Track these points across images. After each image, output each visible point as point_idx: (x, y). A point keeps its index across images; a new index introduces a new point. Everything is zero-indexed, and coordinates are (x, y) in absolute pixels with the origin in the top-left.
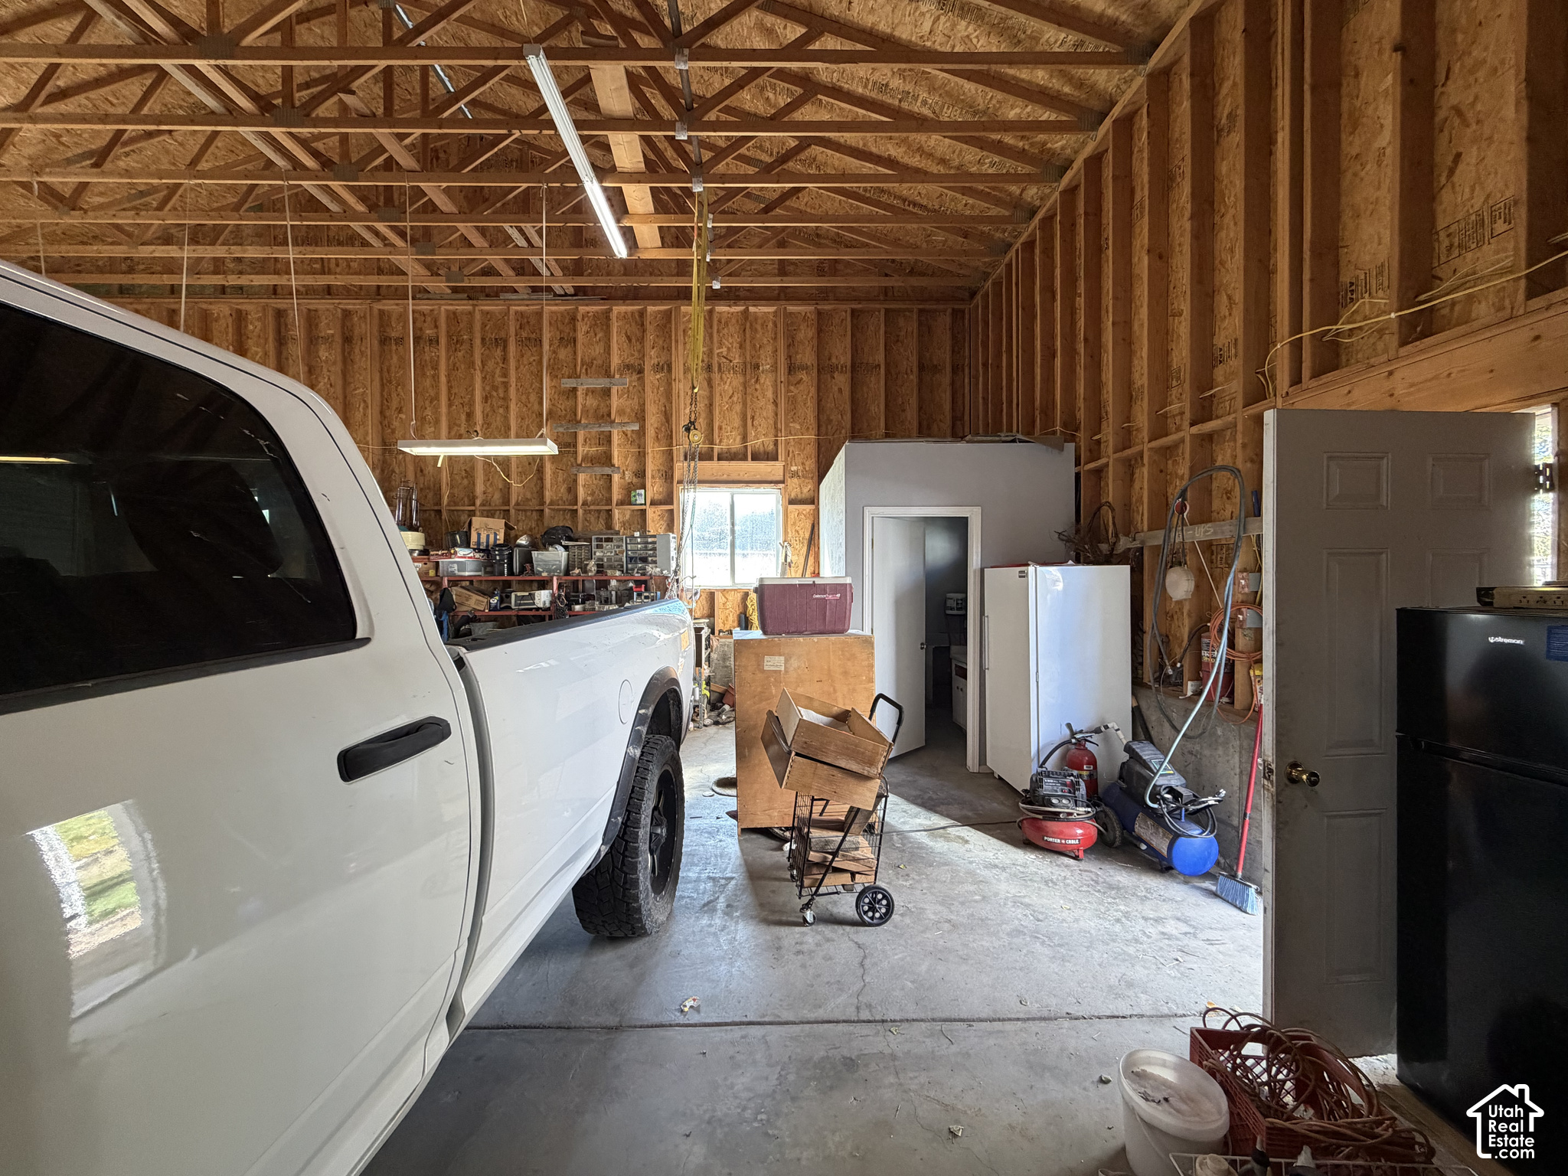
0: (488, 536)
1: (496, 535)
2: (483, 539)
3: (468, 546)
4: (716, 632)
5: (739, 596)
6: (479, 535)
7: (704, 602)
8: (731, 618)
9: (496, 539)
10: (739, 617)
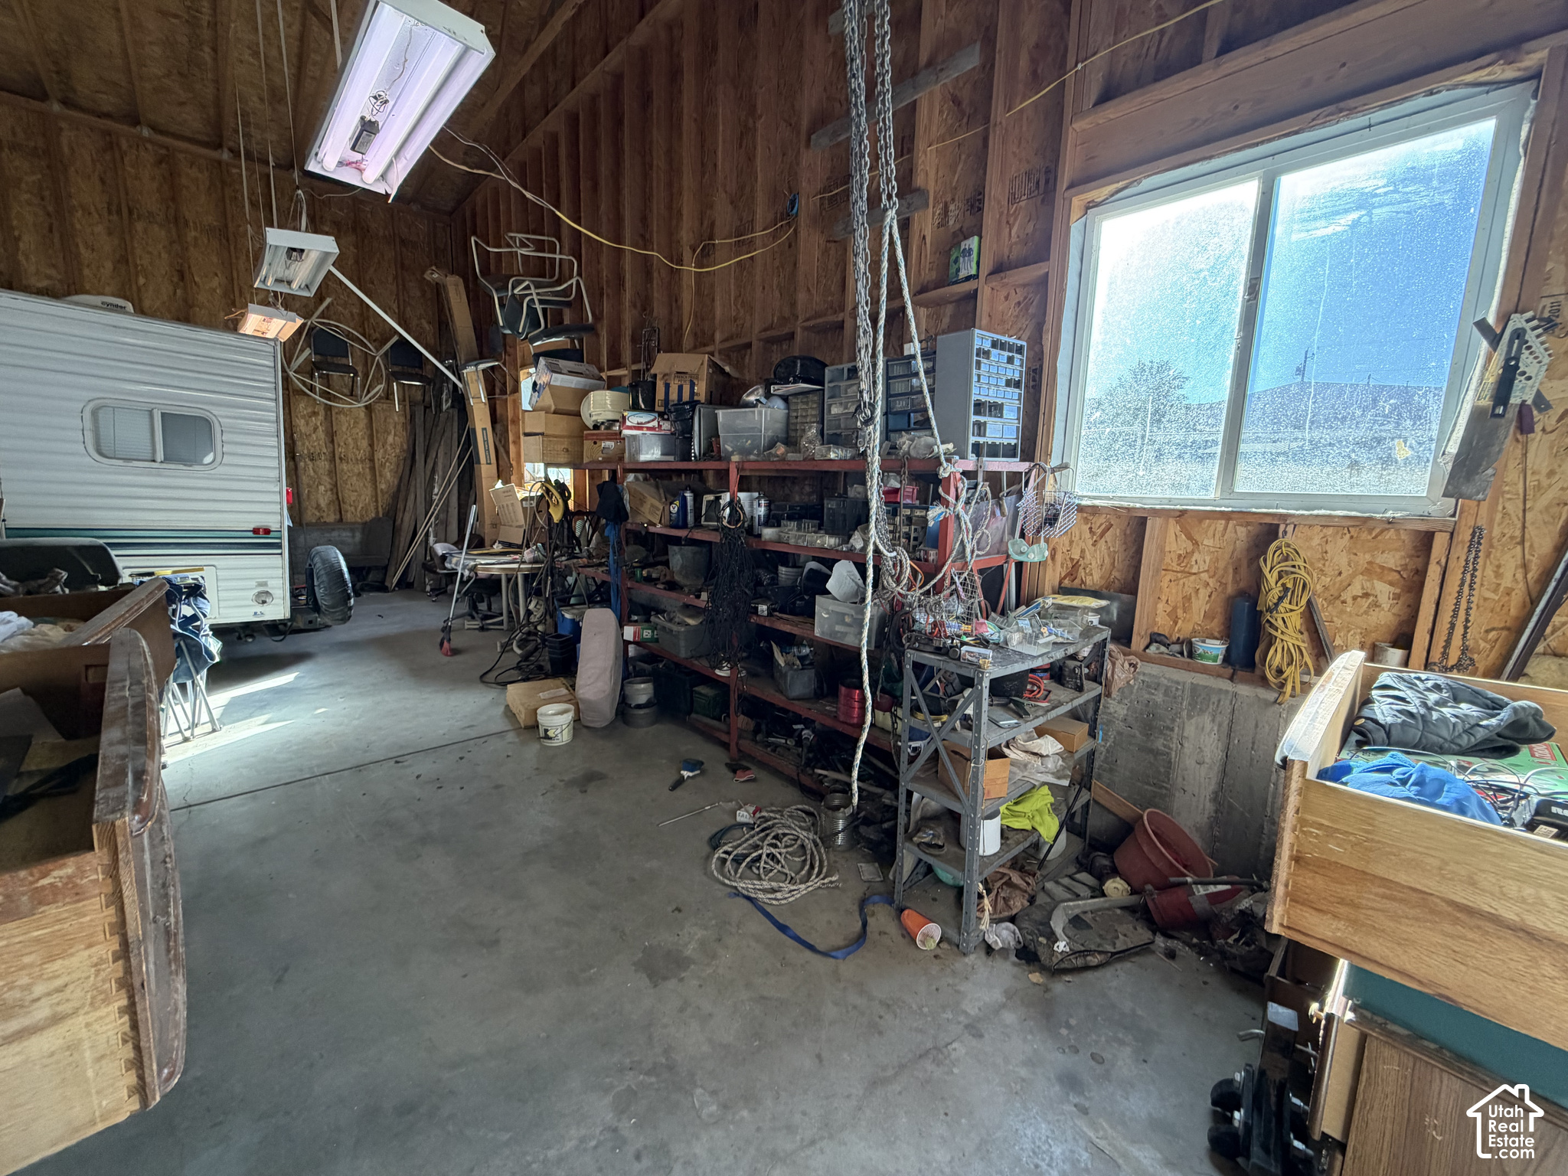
0: (680, 388)
1: (692, 385)
2: (674, 396)
3: (650, 408)
4: (1138, 642)
5: (1241, 534)
6: (667, 386)
7: (1112, 545)
8: (1201, 605)
9: (692, 393)
10: (1231, 605)
